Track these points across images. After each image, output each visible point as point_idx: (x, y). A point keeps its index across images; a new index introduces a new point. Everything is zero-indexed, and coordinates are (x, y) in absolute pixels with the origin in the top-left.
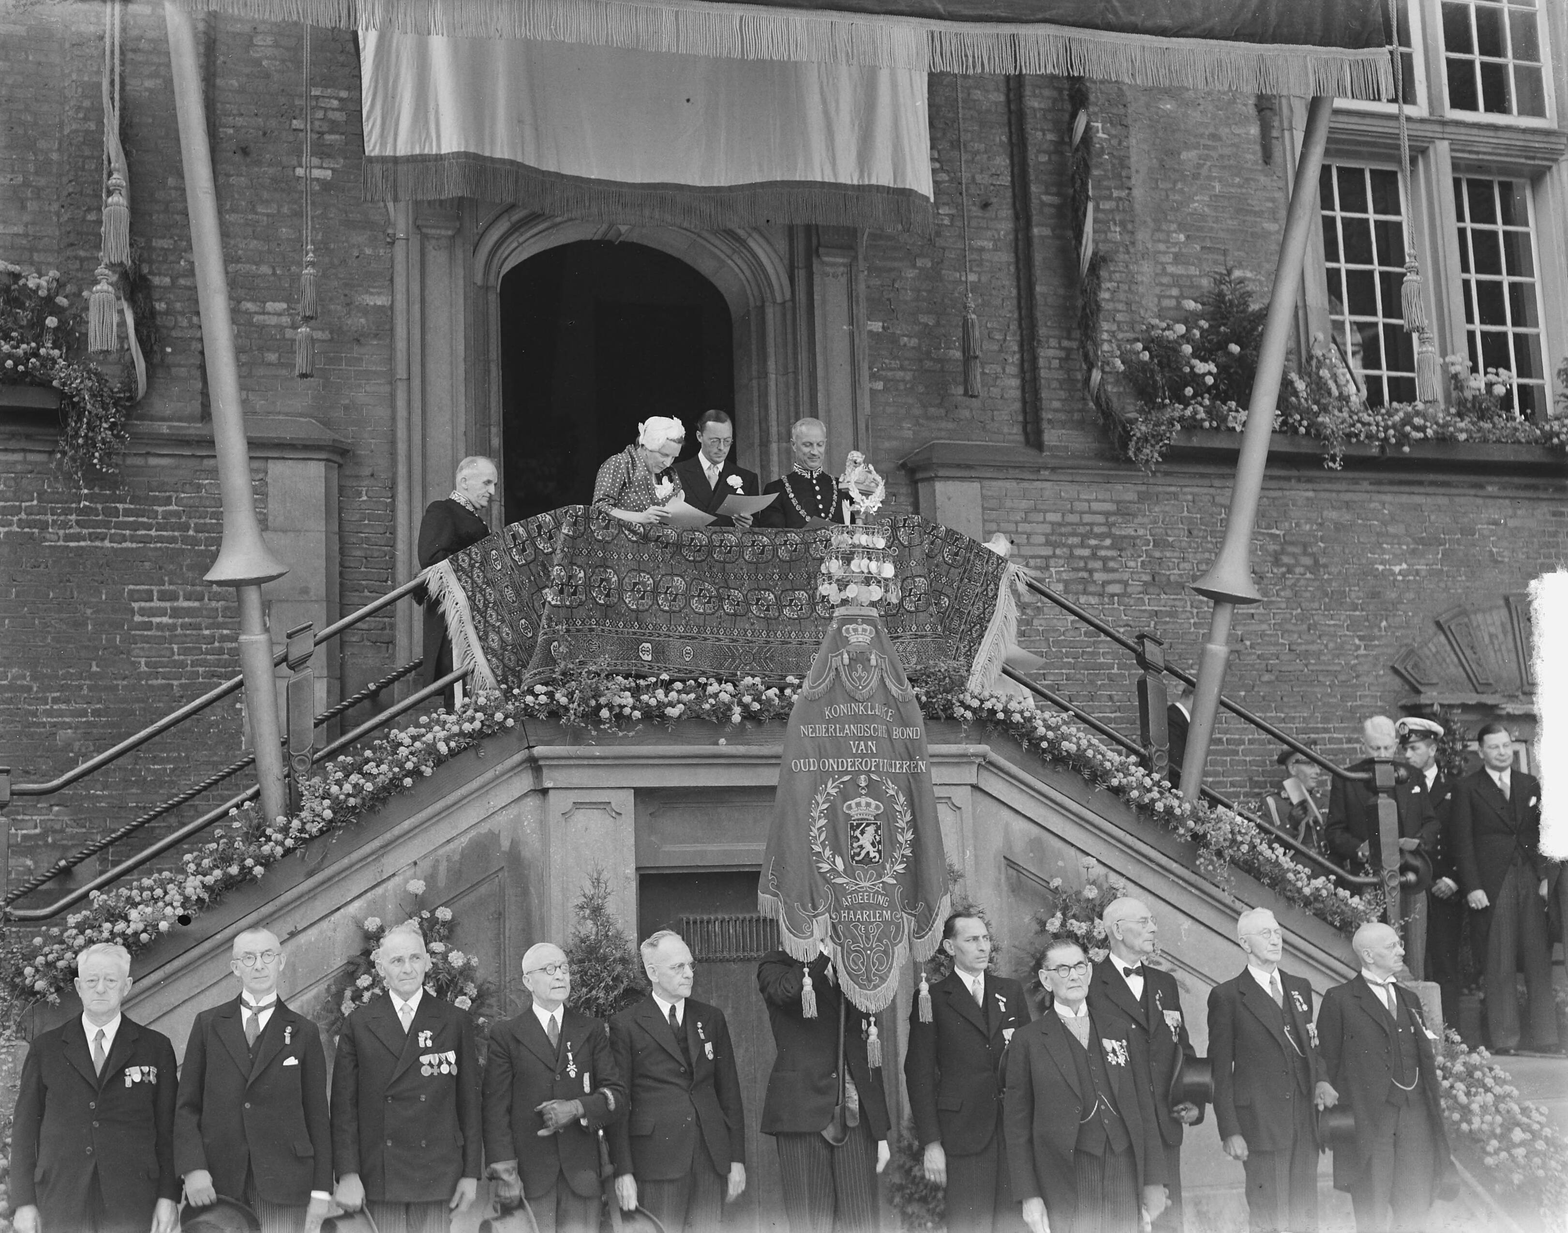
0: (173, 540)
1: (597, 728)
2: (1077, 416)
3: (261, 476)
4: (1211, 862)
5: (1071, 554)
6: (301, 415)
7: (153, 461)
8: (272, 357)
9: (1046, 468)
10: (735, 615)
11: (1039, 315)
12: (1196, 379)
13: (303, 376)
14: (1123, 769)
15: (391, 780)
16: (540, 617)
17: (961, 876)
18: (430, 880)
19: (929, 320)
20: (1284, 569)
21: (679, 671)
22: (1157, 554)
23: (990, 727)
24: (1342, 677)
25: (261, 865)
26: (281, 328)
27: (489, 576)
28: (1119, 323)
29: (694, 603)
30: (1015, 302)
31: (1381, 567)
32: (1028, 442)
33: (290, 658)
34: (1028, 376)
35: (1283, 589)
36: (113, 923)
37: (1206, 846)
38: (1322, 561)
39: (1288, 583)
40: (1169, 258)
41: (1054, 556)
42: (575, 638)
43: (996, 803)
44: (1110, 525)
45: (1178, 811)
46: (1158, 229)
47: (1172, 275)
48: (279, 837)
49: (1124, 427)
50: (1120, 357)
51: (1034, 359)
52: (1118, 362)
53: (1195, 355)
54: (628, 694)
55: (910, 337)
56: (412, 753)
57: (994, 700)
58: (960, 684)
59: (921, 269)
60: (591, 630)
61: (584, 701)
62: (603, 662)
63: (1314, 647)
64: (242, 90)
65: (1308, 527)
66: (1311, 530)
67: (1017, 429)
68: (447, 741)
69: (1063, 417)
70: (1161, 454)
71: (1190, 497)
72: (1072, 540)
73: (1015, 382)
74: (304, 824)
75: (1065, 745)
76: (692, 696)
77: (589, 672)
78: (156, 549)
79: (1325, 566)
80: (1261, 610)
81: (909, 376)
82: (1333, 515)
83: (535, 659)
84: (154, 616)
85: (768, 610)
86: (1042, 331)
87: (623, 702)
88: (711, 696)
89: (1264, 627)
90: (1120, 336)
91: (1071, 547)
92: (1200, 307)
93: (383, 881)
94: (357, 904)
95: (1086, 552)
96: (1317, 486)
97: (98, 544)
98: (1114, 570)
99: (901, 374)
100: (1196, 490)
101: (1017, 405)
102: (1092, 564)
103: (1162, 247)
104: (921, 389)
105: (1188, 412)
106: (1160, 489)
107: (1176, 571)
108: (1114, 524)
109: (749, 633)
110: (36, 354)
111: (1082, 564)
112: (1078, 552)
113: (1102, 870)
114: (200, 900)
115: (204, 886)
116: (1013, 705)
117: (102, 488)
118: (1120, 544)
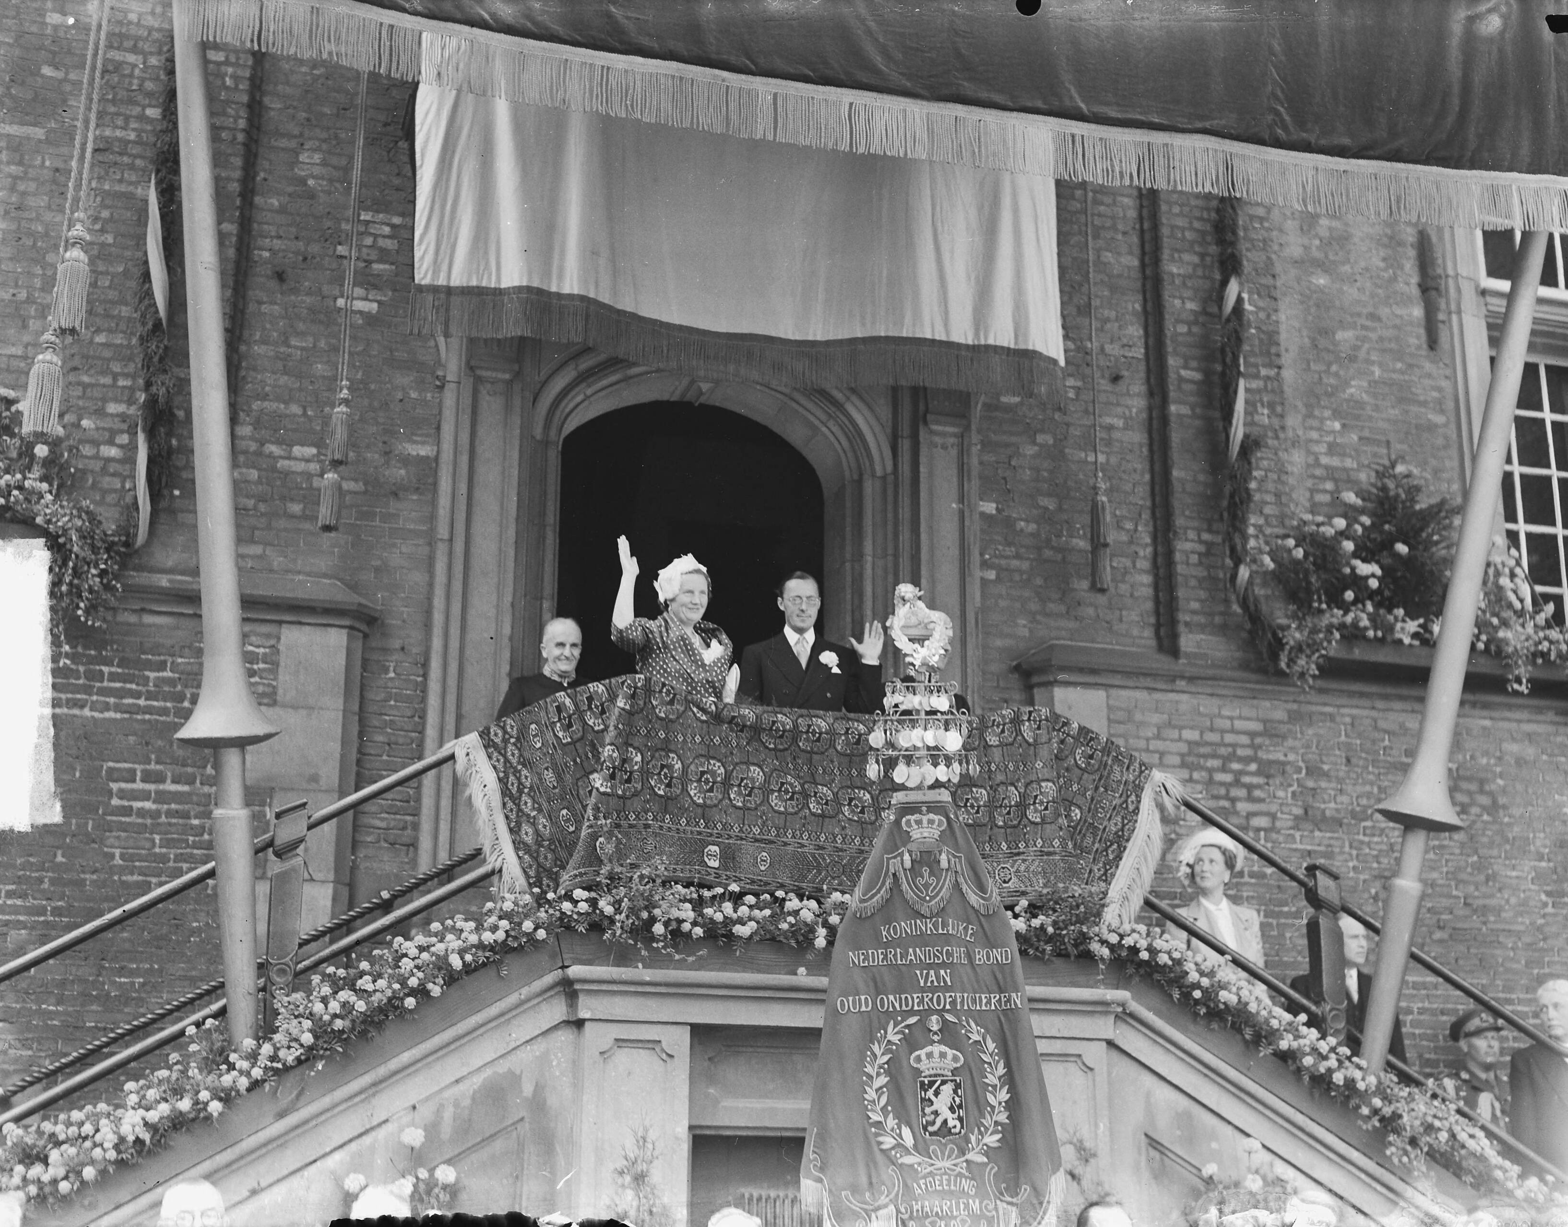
0: (164, 711)
1: (648, 947)
2: (1218, 620)
3: (272, 642)
4: (1406, 1153)
5: (1211, 779)
6: (325, 576)
7: (148, 619)
8: (296, 508)
9: (1182, 677)
10: (823, 816)
11: (1176, 504)
12: (1358, 582)
13: (327, 528)
14: (1292, 1028)
15: (390, 999)
16: (585, 807)
17: (1094, 1155)
18: (432, 1130)
19: (1050, 504)
21: (753, 882)
22: (1310, 784)
23: (1131, 970)
24: (1527, 939)
25: (220, 1099)
26: (309, 476)
27: (527, 755)
28: (1267, 517)
29: (774, 799)
30: (1148, 488)
32: (1161, 648)
33: (278, 842)
34: (1162, 571)
36: (28, 1166)
37: (1397, 1131)
38: (1502, 800)
40: (1322, 448)
42: (626, 835)
43: (1135, 1065)
44: (1256, 747)
45: (1361, 1086)
46: (1310, 415)
47: (1327, 468)
48: (244, 1065)
49: (1274, 634)
50: (1269, 554)
51: (1170, 553)
52: (1267, 560)
53: (1355, 555)
54: (688, 906)
55: (1027, 521)
56: (418, 967)
57: (1135, 935)
58: (1096, 914)
59: (1040, 445)
60: (647, 826)
61: (633, 911)
62: (661, 865)
63: (1493, 902)
64: (282, 210)
65: (1484, 761)
66: (1488, 764)
67: (1149, 633)
68: (461, 952)
69: (1202, 619)
70: (1319, 667)
71: (1348, 720)
72: (1211, 763)
73: (1147, 579)
74: (277, 1049)
75: (1224, 995)
76: (767, 912)
77: (642, 877)
78: (144, 721)
79: (1505, 807)
81: (1025, 565)
82: (1513, 748)
83: (576, 857)
84: (136, 799)
85: (862, 812)
86: (1179, 521)
87: (682, 915)
88: (789, 914)
90: (1268, 531)
91: (1210, 771)
92: (1359, 502)
93: (372, 1129)
94: (337, 1156)
95: (1228, 778)
96: (1496, 714)
97: (76, 711)
98: (1261, 800)
99: (1015, 563)
100: (1355, 711)
101: (1149, 605)
102: (1236, 792)
103: (1314, 435)
104: (1039, 581)
105: (1349, 619)
106: (1314, 708)
107: (1332, 805)
108: (1260, 747)
109: (839, 839)
110: (20, 488)
111: (1223, 791)
112: (1220, 777)
113: (1268, 1157)
114: (138, 1141)
115: (146, 1124)
116: (1158, 944)
117: (86, 647)
118: (1267, 770)
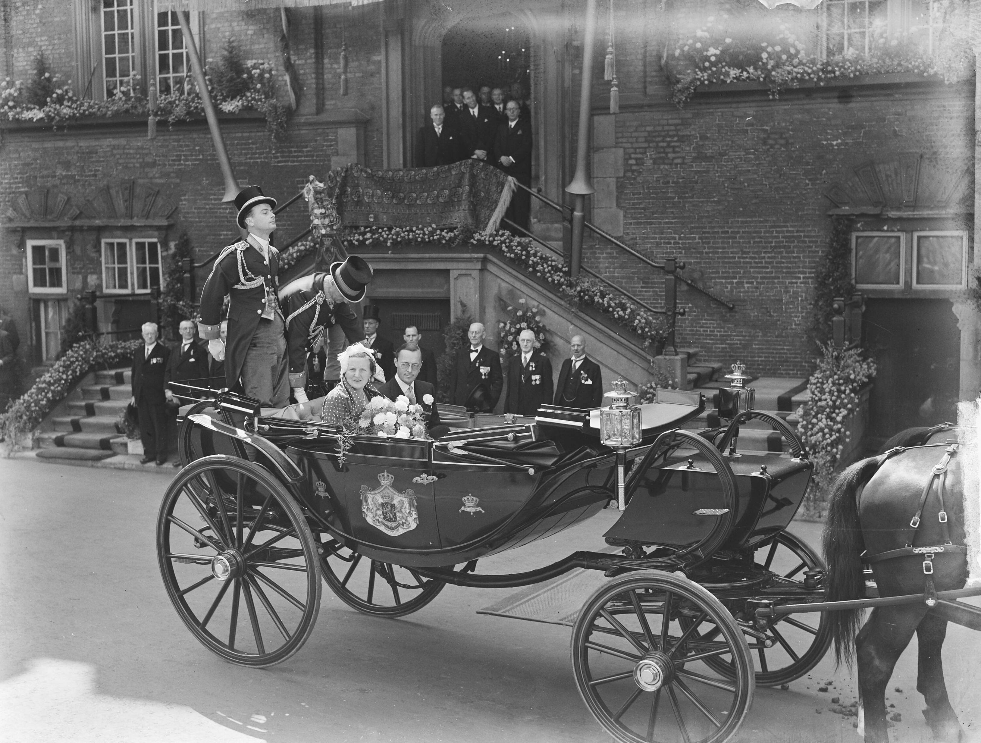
0: (309, 161)
3: (335, 135)
5: (657, 145)
6: (353, 108)
7: (302, 132)
20: (768, 147)
22: (701, 143)
31: (825, 143)
35: (768, 157)
38: (791, 141)
39: (771, 153)
41: (649, 147)
44: (677, 130)
63: (781, 186)
65: (784, 124)
66: (786, 126)
71: (720, 114)
72: (657, 139)
79: (792, 144)
80: (755, 168)
82: (799, 117)
89: (755, 176)
91: (657, 142)
95: (665, 144)
98: (678, 152)
100: (722, 110)
102: (667, 150)
106: (705, 111)
107: (710, 151)
108: (679, 130)
111: (662, 150)
112: (661, 144)
118: (682, 139)
